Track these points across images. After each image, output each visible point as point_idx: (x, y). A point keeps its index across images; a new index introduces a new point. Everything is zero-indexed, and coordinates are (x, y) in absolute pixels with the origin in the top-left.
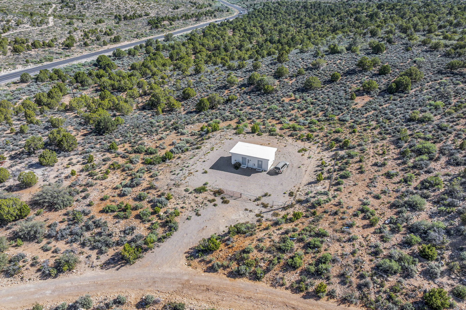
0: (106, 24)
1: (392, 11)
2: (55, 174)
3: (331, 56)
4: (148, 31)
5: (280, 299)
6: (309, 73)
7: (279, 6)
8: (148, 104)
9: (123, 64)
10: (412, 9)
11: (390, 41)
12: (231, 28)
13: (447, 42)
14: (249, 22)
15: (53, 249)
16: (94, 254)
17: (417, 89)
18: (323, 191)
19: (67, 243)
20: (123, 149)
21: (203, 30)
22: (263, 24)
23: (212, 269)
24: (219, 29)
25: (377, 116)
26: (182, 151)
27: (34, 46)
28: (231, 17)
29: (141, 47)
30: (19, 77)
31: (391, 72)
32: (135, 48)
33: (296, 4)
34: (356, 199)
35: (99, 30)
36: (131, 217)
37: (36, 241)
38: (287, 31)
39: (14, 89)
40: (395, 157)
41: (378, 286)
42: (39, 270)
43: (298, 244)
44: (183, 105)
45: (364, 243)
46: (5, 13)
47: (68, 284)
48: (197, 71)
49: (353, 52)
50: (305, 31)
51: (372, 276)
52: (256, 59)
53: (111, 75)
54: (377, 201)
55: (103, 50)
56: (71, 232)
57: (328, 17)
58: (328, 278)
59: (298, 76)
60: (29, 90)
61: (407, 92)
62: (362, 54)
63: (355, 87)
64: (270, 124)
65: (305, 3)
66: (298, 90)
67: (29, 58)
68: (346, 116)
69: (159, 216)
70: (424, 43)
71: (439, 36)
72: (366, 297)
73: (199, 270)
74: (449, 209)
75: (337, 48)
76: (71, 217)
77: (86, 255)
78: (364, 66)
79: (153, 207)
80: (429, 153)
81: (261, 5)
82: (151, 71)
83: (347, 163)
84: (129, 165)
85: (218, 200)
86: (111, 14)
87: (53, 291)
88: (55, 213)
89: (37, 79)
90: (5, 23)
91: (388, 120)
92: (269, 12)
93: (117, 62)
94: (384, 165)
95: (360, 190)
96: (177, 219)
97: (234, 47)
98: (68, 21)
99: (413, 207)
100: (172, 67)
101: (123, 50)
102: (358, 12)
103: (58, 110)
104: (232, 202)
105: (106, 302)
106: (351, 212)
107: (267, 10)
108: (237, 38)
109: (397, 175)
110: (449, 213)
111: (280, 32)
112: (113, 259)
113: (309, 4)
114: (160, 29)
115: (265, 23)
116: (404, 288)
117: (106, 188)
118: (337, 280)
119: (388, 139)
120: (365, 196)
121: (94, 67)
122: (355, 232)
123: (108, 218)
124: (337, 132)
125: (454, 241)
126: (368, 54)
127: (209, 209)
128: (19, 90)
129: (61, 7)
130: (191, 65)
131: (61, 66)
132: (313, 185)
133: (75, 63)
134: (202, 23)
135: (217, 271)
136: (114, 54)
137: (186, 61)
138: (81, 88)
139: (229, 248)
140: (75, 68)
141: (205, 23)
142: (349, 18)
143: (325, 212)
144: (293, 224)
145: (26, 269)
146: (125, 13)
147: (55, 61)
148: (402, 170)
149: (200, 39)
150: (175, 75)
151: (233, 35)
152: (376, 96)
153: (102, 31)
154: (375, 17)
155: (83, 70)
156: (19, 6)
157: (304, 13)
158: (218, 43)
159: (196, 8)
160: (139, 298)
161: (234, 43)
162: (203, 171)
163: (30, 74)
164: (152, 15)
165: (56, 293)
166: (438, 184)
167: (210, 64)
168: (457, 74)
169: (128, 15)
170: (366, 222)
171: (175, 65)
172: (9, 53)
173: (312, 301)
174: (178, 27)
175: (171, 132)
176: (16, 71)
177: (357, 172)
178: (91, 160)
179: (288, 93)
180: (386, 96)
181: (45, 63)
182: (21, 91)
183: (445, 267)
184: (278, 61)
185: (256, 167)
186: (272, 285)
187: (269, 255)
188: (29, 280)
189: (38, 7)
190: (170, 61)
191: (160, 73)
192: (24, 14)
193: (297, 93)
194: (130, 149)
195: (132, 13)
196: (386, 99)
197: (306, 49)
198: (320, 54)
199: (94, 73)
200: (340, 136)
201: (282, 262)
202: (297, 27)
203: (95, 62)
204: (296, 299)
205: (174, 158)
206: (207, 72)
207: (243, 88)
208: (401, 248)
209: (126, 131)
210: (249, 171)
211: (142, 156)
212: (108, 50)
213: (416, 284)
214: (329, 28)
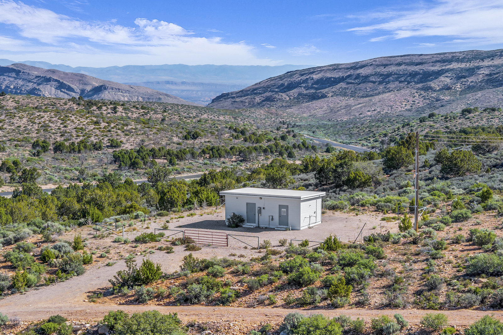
69: (49, 265)
146: (59, 138)
164: (128, 146)
185: (276, 223)
195: (77, 140)
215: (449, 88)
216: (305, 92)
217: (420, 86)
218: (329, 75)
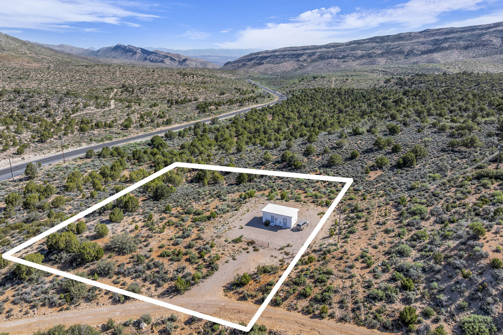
0: (160, 108)
1: (415, 97)
2: (122, 229)
3: (354, 137)
4: (196, 115)
5: (293, 319)
6: (334, 152)
7: (316, 92)
8: (196, 177)
9: (173, 144)
10: (433, 95)
11: (405, 124)
12: (271, 113)
13: (454, 125)
14: (288, 108)
15: (121, 283)
16: (153, 286)
17: (422, 164)
18: (333, 243)
19: (132, 278)
20: (176, 211)
21: (246, 114)
22: (299, 110)
23: (243, 298)
24: (260, 114)
25: (385, 186)
26: (224, 212)
27: (97, 126)
28: (271, 103)
29: (190, 129)
30: (85, 153)
31: (402, 150)
32: (185, 130)
33: (331, 91)
34: (359, 248)
35: (153, 113)
36: (182, 260)
37: (108, 277)
38: (322, 116)
39: (81, 163)
40: (395, 217)
41: (367, 309)
42: (111, 298)
43: (310, 280)
44: (225, 179)
45: (361, 280)
46: (76, 96)
47: (133, 308)
48: (239, 150)
49: (373, 133)
50: (337, 116)
51: (363, 302)
52: (290, 140)
53: (164, 153)
54: (375, 250)
55: (156, 131)
56: (136, 270)
57: (359, 103)
58: (330, 304)
59: (324, 154)
60: (93, 164)
61: (413, 166)
62: (380, 135)
63: (370, 163)
64: (297, 193)
65: (339, 89)
66: (323, 166)
67: (92, 137)
68: (360, 187)
69: (204, 260)
70: (434, 125)
71: (448, 119)
72: (358, 317)
73: (233, 299)
74: (428, 253)
75: (359, 130)
76: (135, 259)
77: (146, 288)
78: (379, 144)
79: (199, 253)
80: (421, 214)
81: (299, 92)
82: (199, 150)
83: (355, 223)
84: (182, 222)
85: (251, 248)
86: (165, 98)
87: (122, 312)
88: (122, 257)
89: (100, 155)
90: (74, 105)
91: (394, 189)
92: (306, 98)
93: (168, 142)
94: (384, 223)
95: (363, 242)
96: (218, 262)
97: (272, 130)
98: (127, 104)
99: (401, 254)
100: (217, 147)
101: (174, 131)
102: (385, 98)
103: (120, 181)
104: (261, 250)
105: (162, 319)
106: (353, 258)
107: (305, 97)
108: (275, 122)
109: (393, 231)
110: (427, 256)
111: (315, 117)
112: (168, 291)
113: (343, 91)
114: (207, 114)
115: (302, 108)
116: (386, 310)
117: (163, 239)
118: (337, 306)
119: (391, 204)
120: (366, 246)
121: (148, 146)
122: (354, 271)
123: (165, 261)
124: (351, 199)
125: (428, 276)
126: (386, 135)
127: (243, 255)
128: (85, 164)
129: (122, 91)
130: (233, 145)
131: (120, 145)
132: (326, 239)
133: (132, 142)
134: (245, 109)
135: (247, 299)
136: (166, 136)
137: (229, 142)
138: (137, 164)
139: (257, 283)
140: (132, 147)
141: (248, 108)
142: (378, 104)
143: (334, 257)
144: (307, 266)
145: (101, 297)
146: (177, 97)
147: (114, 140)
148: (399, 227)
149: (242, 122)
150: (219, 154)
151: (273, 119)
152: (387, 171)
153: (156, 114)
154: (399, 103)
155: (138, 148)
156: (86, 90)
157: (338, 99)
158: (259, 126)
159: (240, 94)
160: (187, 317)
161: (272, 127)
162: (240, 227)
163: (94, 151)
164: (201, 100)
165: (124, 314)
166: (424, 236)
167: (250, 145)
168: (456, 152)
169: (179, 100)
170: (364, 265)
171: (220, 145)
172: (76, 132)
173: (317, 320)
174: (223, 112)
175: (215, 199)
176: (81, 148)
177: (362, 229)
178: (150, 218)
179: (315, 169)
180: (395, 170)
181: (106, 142)
182: (87, 165)
183: (420, 296)
184: (308, 141)
185: (282, 225)
186: (288, 310)
187: (287, 288)
188: (103, 305)
189: (102, 91)
190: (215, 142)
191: (206, 151)
192: (91, 98)
193: (322, 169)
194: (181, 211)
195: (183, 98)
196: (395, 173)
197: (333, 131)
198: (345, 136)
199: (149, 151)
200: (353, 202)
201: (297, 292)
202: (330, 112)
203: (150, 142)
204: (306, 319)
205: (217, 217)
206: (247, 151)
207: (277, 164)
208: (388, 283)
209: (178, 198)
210: (277, 228)
211: (191, 216)
212: (161, 132)
213: (396, 307)
214: (359, 113)
215: (306, 60)
216: (257, 62)
217: (296, 59)
218: (265, 55)
